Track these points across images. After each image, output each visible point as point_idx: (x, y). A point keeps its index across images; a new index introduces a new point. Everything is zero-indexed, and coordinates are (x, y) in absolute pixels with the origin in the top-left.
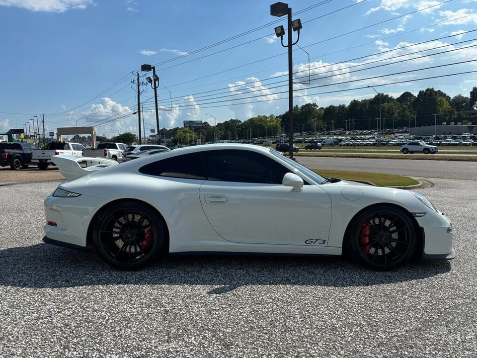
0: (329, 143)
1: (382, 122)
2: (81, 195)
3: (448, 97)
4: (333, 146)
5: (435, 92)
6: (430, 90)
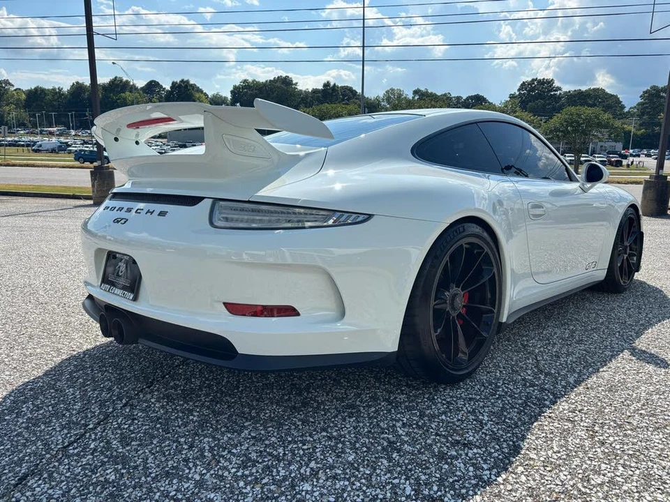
5: (191, 85)
6: (185, 82)
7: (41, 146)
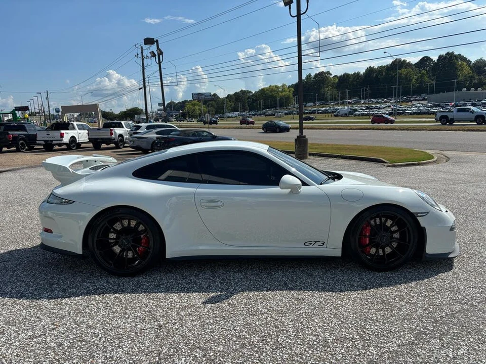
0: (343, 113)
1: (399, 89)
2: (74, 202)
3: (469, 61)
4: (348, 116)
5: (455, 56)
6: (450, 54)
7: (339, 112)
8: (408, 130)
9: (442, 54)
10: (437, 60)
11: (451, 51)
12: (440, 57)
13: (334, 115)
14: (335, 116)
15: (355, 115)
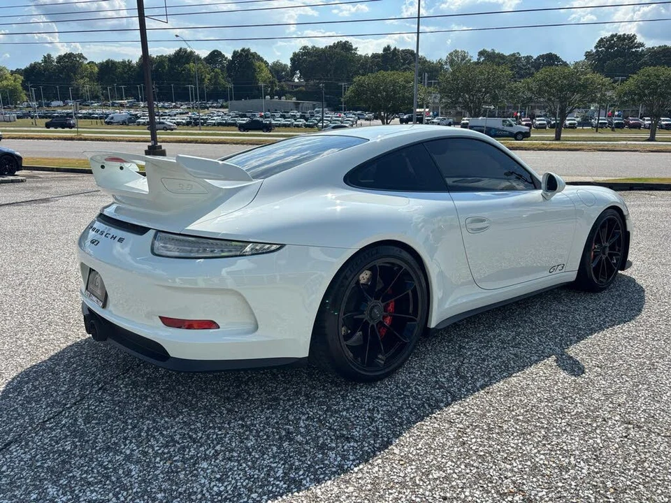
5: (252, 54)
6: (246, 51)
7: (112, 118)
8: (243, 144)
9: (237, 50)
10: (232, 57)
11: (246, 48)
12: (235, 53)
13: (106, 122)
14: (108, 123)
15: (139, 124)
